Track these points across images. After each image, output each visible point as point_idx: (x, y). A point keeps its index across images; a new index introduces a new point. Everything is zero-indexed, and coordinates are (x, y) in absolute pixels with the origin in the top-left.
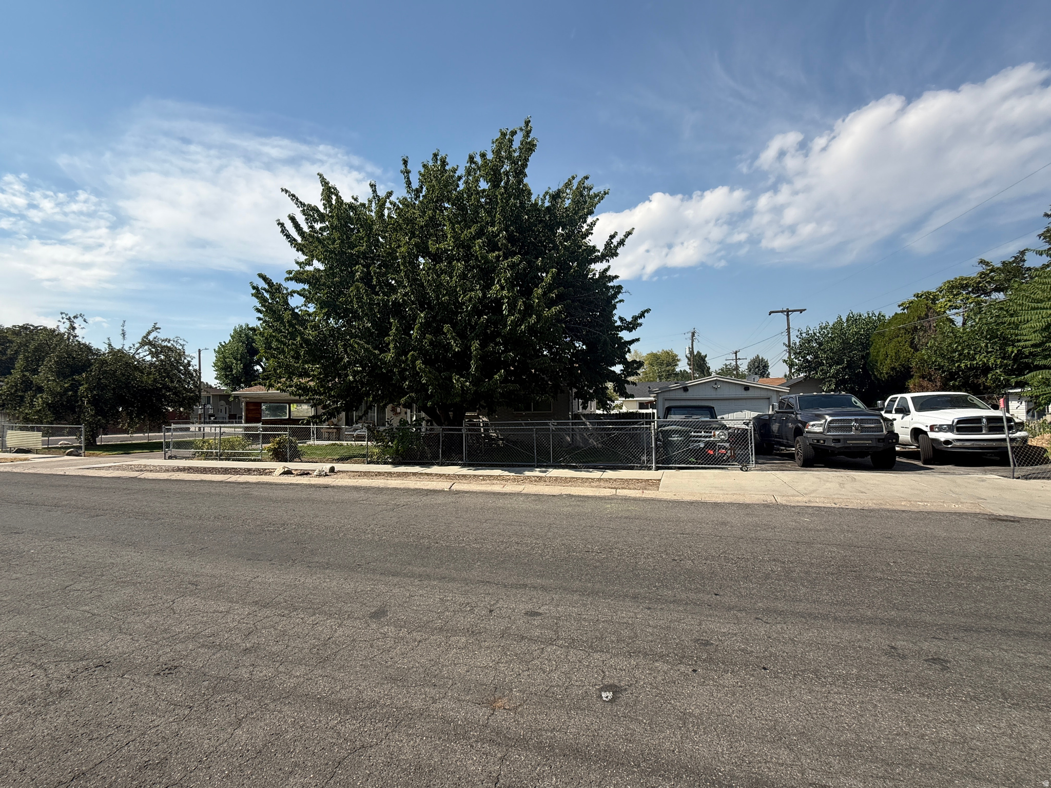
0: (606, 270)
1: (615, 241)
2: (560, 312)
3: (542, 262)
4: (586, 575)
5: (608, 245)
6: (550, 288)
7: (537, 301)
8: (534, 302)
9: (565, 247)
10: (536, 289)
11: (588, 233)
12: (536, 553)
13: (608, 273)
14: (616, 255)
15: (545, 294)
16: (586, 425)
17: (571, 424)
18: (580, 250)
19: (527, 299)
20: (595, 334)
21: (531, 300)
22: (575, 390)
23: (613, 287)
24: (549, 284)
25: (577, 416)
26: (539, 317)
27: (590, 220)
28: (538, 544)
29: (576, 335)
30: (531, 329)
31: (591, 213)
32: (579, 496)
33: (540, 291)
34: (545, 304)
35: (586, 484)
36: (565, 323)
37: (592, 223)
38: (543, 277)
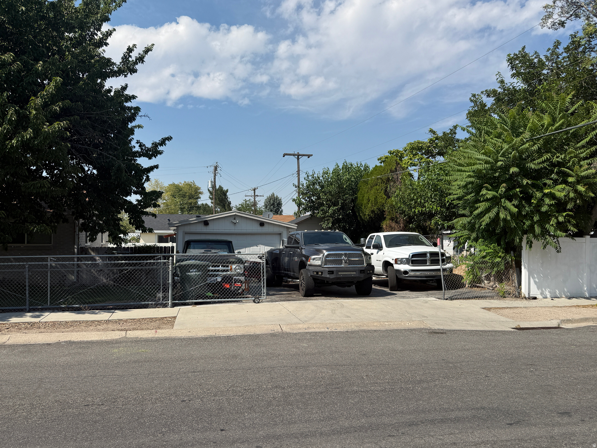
0: (124, 88)
1: (134, 55)
2: (66, 129)
3: (43, 66)
4: (83, 433)
5: (125, 58)
6: (53, 99)
7: (34, 112)
8: (30, 113)
9: (73, 54)
10: (33, 98)
11: (102, 42)
12: (19, 417)
13: (126, 92)
14: (135, 71)
15: (45, 105)
16: (95, 260)
17: (76, 260)
18: (93, 61)
19: (21, 108)
20: (107, 158)
21: (26, 109)
22: (81, 221)
23: (130, 109)
24: (52, 94)
25: (83, 251)
26: (37, 132)
27: (105, 27)
28: (22, 405)
29: (84, 157)
30: (26, 145)
31: (107, 19)
32: (81, 343)
33: (39, 101)
34: (46, 116)
35: (91, 328)
36: (70, 141)
37: (107, 32)
38: (44, 84)
